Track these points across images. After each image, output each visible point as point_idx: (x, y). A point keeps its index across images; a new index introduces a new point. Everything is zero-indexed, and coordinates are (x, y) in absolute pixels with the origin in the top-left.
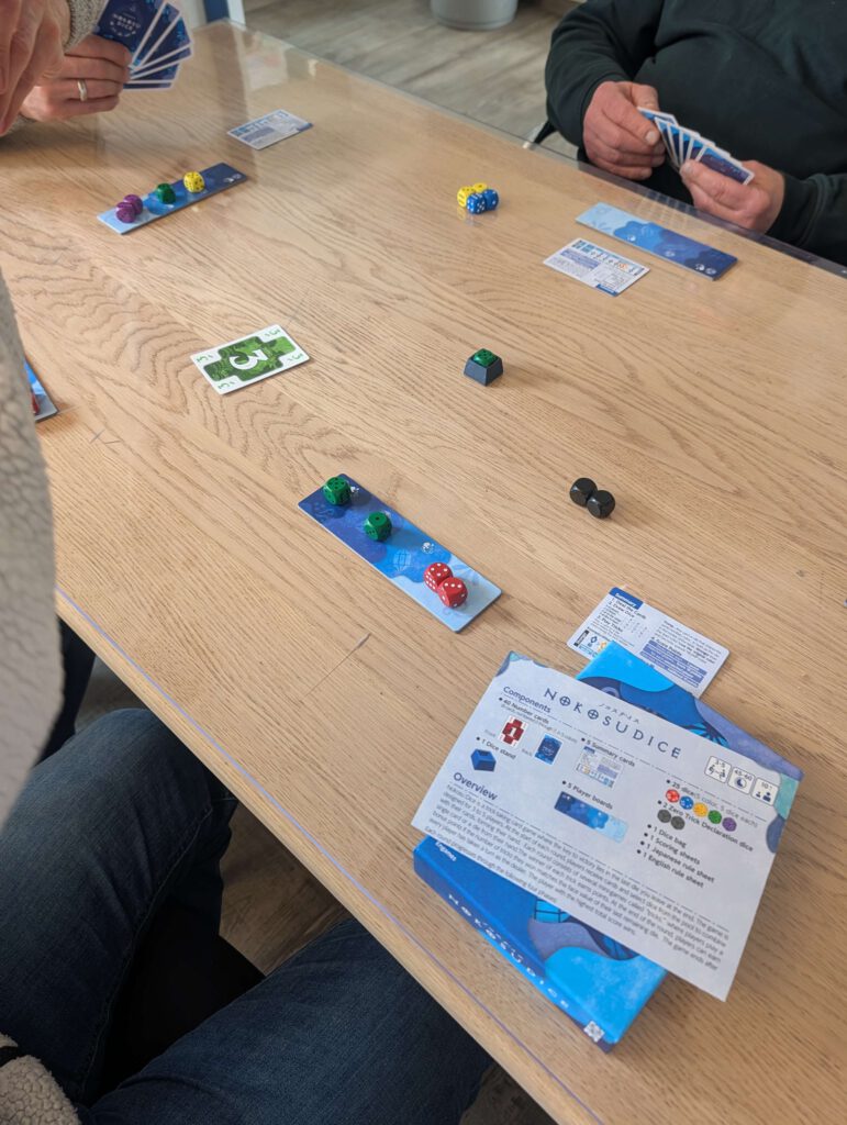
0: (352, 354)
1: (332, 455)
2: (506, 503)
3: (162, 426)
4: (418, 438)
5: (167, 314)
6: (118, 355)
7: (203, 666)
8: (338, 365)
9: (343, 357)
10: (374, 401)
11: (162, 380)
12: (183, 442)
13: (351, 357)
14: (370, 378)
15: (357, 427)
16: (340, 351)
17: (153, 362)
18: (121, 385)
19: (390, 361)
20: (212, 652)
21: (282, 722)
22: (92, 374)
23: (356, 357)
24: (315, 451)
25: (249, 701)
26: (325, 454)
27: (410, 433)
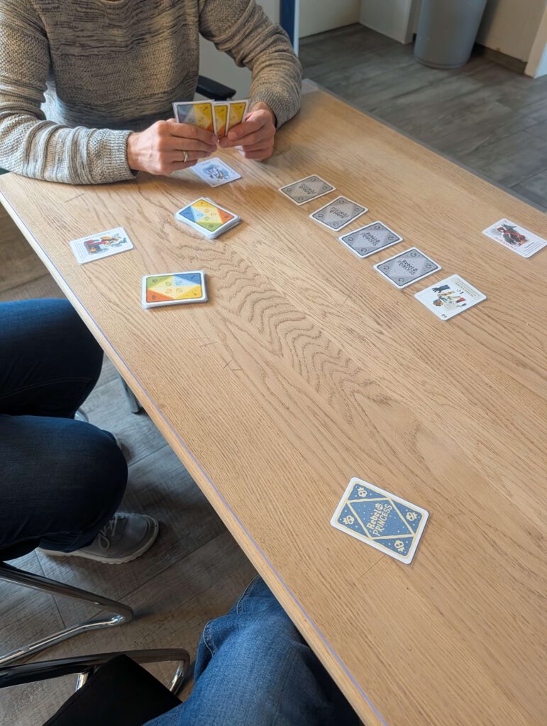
0: (386, 327)
1: (374, 400)
2: (492, 455)
3: (267, 363)
4: (430, 395)
5: (270, 283)
6: (240, 308)
7: (291, 544)
8: (377, 334)
9: (381, 329)
10: (401, 364)
11: (267, 330)
12: (279, 376)
13: (385, 329)
14: (398, 346)
15: (390, 382)
16: (379, 324)
17: (262, 316)
18: (242, 330)
19: (411, 335)
20: (297, 535)
21: (342, 597)
22: (225, 320)
23: (389, 330)
24: (363, 395)
25: (320, 577)
26: (369, 398)
27: (425, 391)
